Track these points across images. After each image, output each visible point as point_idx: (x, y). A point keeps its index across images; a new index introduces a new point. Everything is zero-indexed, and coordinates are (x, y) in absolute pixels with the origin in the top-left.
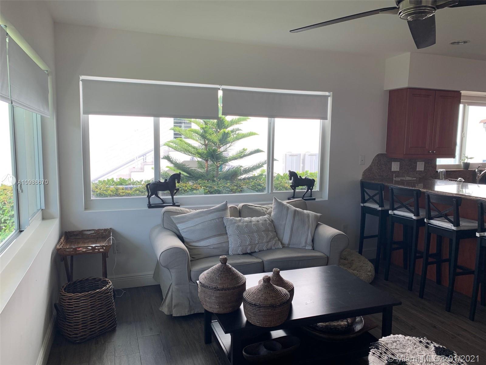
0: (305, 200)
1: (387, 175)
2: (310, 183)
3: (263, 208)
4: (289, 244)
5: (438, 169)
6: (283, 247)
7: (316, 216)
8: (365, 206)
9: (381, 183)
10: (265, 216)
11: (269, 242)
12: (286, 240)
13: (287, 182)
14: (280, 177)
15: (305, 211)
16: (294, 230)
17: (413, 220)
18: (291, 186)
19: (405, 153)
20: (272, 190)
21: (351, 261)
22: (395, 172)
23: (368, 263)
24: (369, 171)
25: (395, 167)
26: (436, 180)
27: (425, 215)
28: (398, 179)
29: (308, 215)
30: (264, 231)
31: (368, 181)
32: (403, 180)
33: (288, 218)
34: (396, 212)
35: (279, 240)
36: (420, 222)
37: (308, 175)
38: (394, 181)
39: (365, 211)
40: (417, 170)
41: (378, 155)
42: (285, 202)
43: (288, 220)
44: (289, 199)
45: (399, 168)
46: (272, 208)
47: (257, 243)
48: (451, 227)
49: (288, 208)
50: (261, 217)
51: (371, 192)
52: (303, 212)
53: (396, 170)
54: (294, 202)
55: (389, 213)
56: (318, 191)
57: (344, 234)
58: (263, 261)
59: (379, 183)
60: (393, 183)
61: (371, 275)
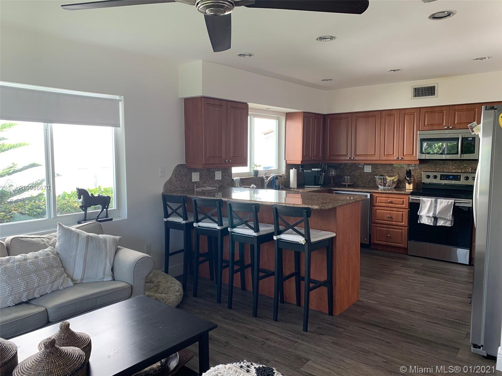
0: (100, 221)
1: (188, 186)
2: (104, 201)
3: (44, 239)
4: (82, 279)
5: (233, 178)
6: (75, 284)
7: (115, 240)
8: (168, 221)
9: (182, 195)
10: (46, 250)
11: (54, 282)
12: (78, 275)
13: (75, 201)
14: (67, 196)
15: (101, 236)
16: (87, 260)
17: (218, 230)
18: (80, 206)
19: (204, 163)
20: (55, 214)
21: (158, 283)
22: (196, 182)
23: (175, 283)
24: (170, 184)
25: (195, 177)
26: (233, 188)
27: (228, 224)
28: (199, 189)
29: (105, 241)
30: (46, 269)
31: (170, 194)
32: (205, 190)
33: (79, 247)
34: (201, 224)
35: (68, 276)
36: (224, 232)
37: (102, 191)
38: (195, 192)
39: (169, 226)
40: (216, 179)
41: (178, 166)
42: (73, 228)
43: (79, 250)
44: (79, 223)
45: (199, 178)
46: (56, 237)
47: (37, 287)
48: (252, 233)
49: (78, 235)
50: (40, 251)
51: (174, 206)
52: (99, 237)
53: (196, 181)
54: (86, 226)
55: (194, 226)
56: (115, 209)
57: (149, 256)
58: (46, 309)
59: (181, 195)
60: (194, 194)
61: (180, 294)
